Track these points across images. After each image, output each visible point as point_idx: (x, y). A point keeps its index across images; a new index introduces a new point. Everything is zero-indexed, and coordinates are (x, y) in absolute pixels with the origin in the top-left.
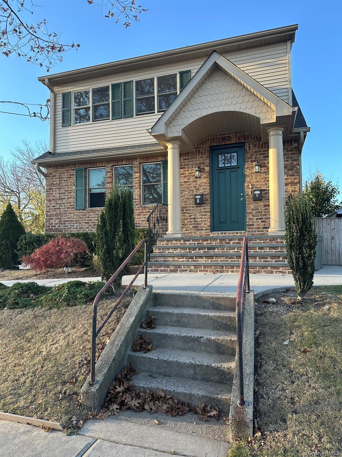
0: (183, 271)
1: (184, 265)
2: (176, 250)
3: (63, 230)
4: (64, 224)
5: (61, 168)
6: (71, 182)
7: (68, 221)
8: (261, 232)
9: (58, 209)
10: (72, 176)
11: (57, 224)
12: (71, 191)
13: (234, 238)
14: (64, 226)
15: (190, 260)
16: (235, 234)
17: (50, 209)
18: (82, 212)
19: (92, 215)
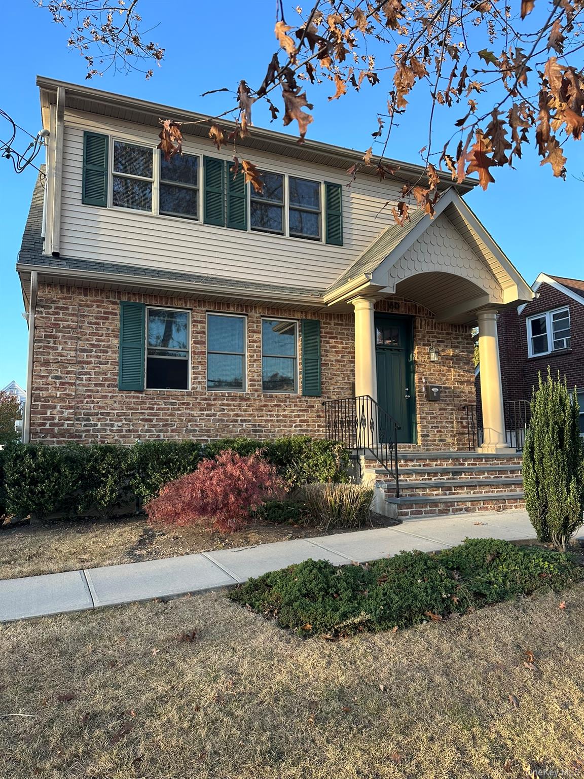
0: (457, 510)
1: (457, 502)
2: (410, 475)
3: (84, 434)
4: (86, 421)
5: (80, 294)
6: (108, 329)
7: (97, 414)
8: (437, 446)
9: (71, 384)
10: (110, 316)
11: (68, 419)
12: (108, 347)
13: (469, 457)
14: (85, 426)
15: (448, 492)
16: (407, 449)
17: (48, 384)
18: (134, 397)
19: (159, 405)
